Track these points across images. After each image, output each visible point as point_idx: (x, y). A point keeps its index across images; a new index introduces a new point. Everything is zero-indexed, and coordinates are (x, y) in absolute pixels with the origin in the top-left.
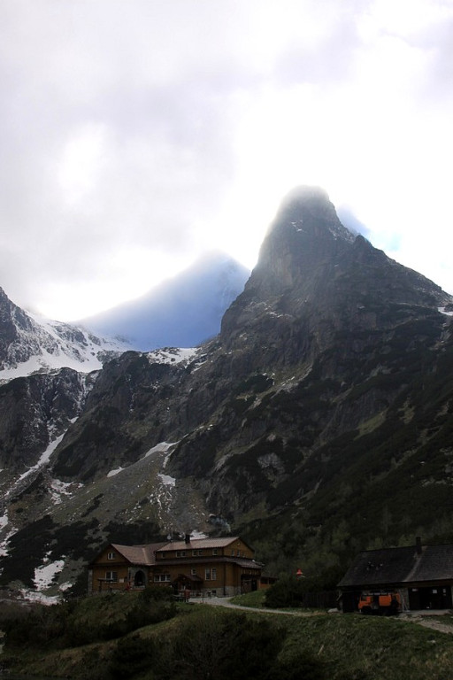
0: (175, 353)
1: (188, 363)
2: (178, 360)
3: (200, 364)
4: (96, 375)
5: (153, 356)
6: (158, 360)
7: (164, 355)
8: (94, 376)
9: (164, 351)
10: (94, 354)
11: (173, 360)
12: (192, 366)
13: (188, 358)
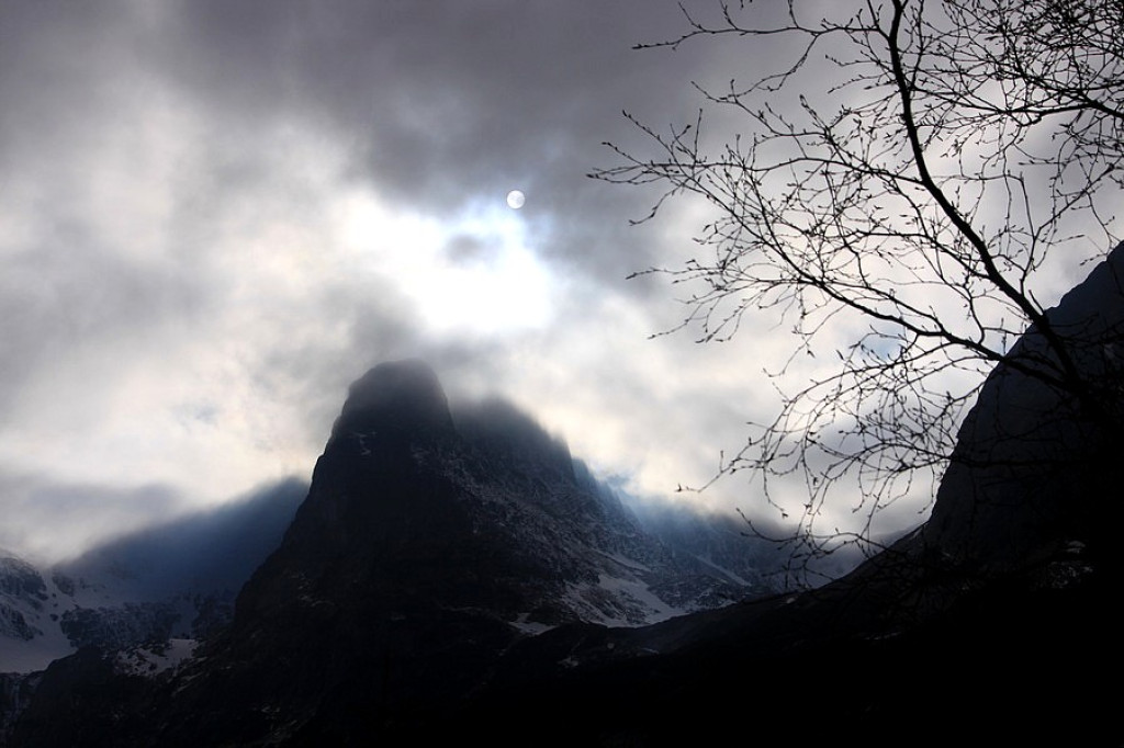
0: (159, 652)
1: (175, 675)
2: (163, 665)
3: (189, 678)
4: (38, 680)
5: (124, 656)
6: (130, 666)
7: (141, 657)
8: (33, 683)
9: (145, 648)
10: (55, 618)
11: (153, 667)
12: (177, 681)
13: (178, 662)
